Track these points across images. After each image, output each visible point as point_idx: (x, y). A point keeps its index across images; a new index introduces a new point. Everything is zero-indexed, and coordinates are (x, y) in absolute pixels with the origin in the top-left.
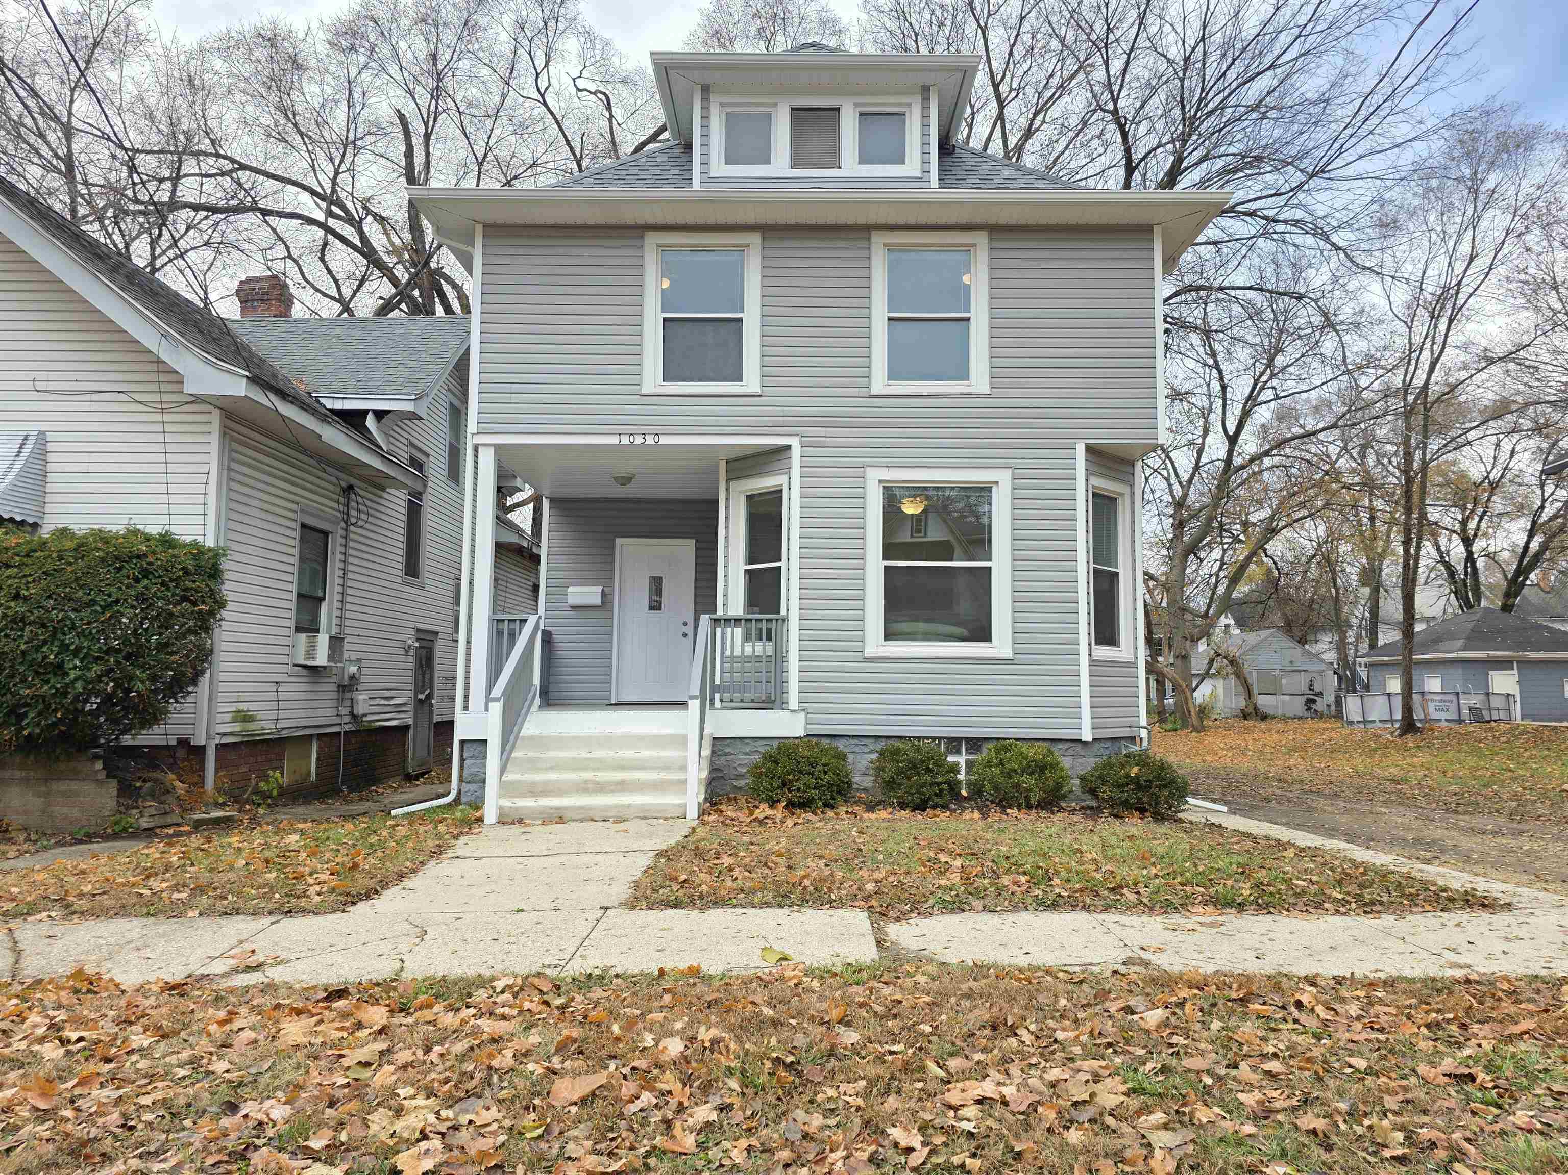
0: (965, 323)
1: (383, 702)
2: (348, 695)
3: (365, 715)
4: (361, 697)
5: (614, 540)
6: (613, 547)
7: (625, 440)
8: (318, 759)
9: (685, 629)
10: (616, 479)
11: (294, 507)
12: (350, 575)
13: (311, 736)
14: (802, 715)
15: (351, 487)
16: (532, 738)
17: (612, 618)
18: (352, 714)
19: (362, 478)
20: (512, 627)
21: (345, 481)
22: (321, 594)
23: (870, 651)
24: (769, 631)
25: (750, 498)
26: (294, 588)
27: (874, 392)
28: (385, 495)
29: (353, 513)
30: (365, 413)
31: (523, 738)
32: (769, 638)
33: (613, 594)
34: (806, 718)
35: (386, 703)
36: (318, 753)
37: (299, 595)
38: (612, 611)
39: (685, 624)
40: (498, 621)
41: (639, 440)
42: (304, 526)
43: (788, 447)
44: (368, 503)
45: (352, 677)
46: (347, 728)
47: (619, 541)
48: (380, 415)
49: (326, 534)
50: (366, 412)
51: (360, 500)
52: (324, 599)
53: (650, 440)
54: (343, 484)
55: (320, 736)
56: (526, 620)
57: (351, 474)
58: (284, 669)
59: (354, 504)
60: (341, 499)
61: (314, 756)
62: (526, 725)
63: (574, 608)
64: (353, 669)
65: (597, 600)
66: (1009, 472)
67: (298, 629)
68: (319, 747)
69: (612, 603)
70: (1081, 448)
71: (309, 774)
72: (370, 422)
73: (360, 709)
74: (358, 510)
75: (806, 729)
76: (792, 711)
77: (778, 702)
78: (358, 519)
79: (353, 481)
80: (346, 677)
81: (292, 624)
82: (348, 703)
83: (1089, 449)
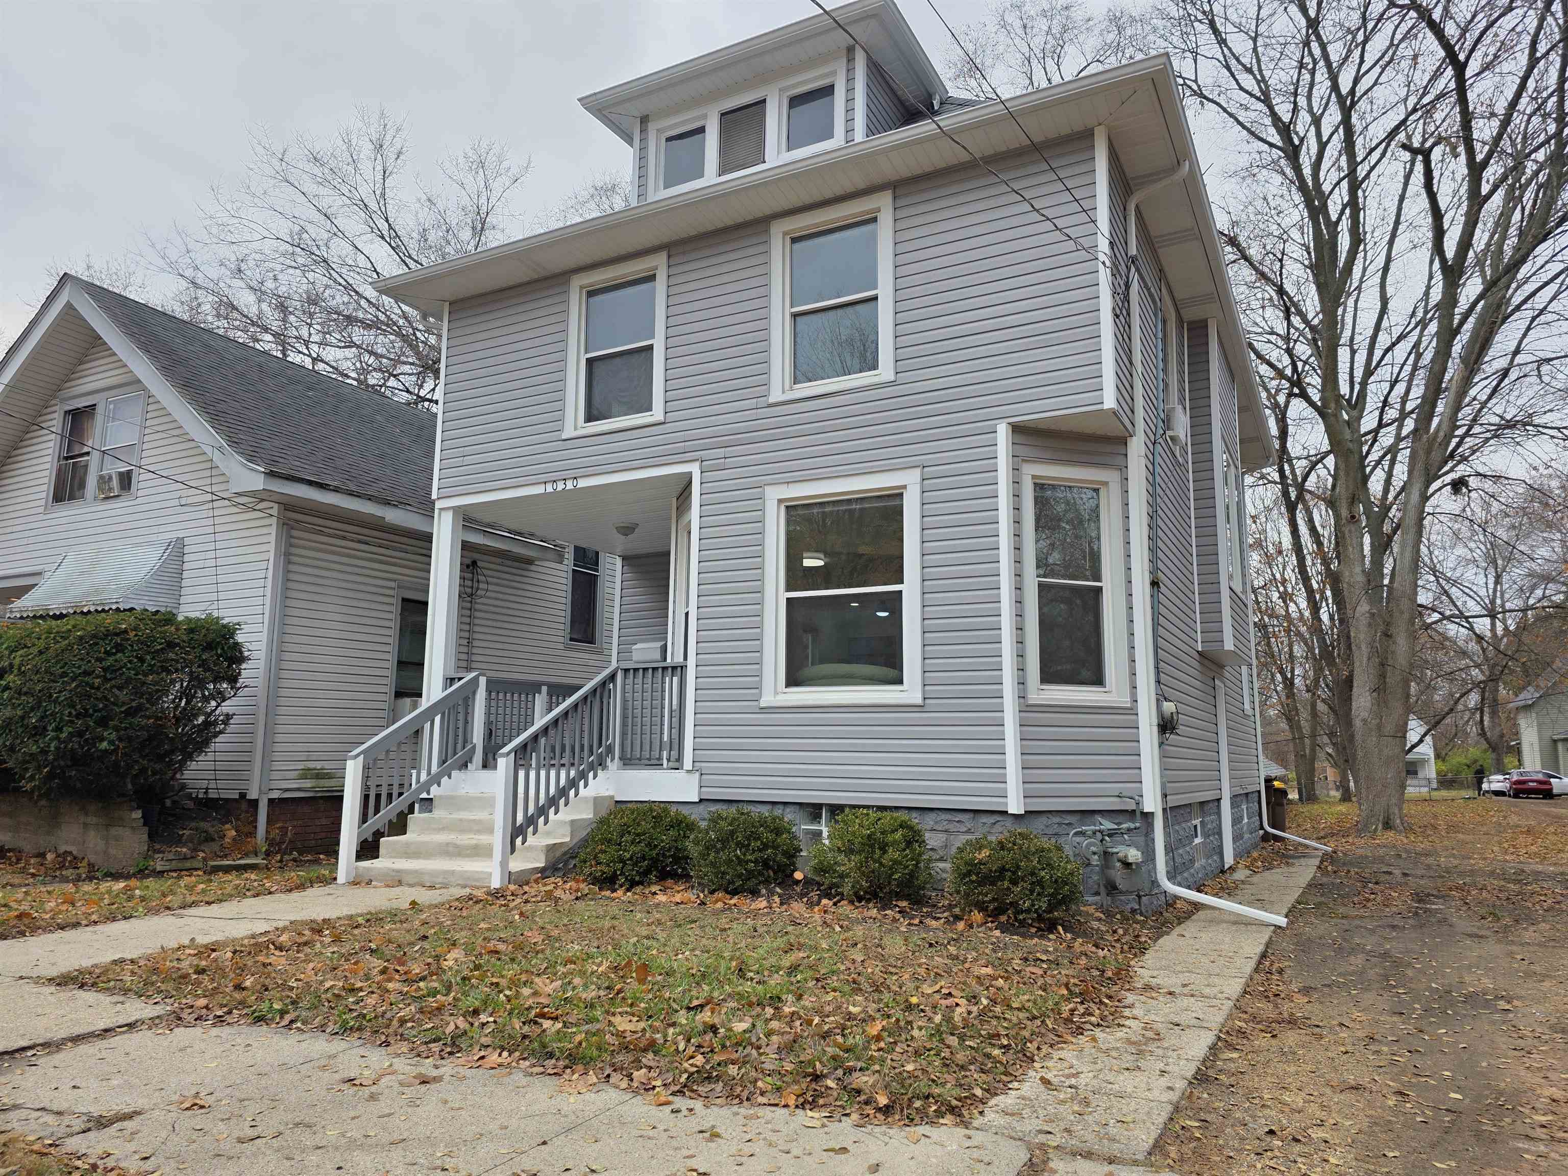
0: (872, 304)
7: (550, 489)
10: (617, 529)
11: (392, 584)
14: (697, 775)
15: (474, 563)
23: (767, 700)
26: (394, 657)
27: (772, 400)
28: (533, 568)
34: (700, 780)
37: (400, 663)
41: (560, 486)
42: (406, 600)
43: (691, 475)
53: (570, 485)
66: (918, 471)
67: (397, 694)
70: (1003, 431)
75: (700, 793)
76: (687, 771)
79: (476, 556)
81: (392, 690)
83: (1017, 429)
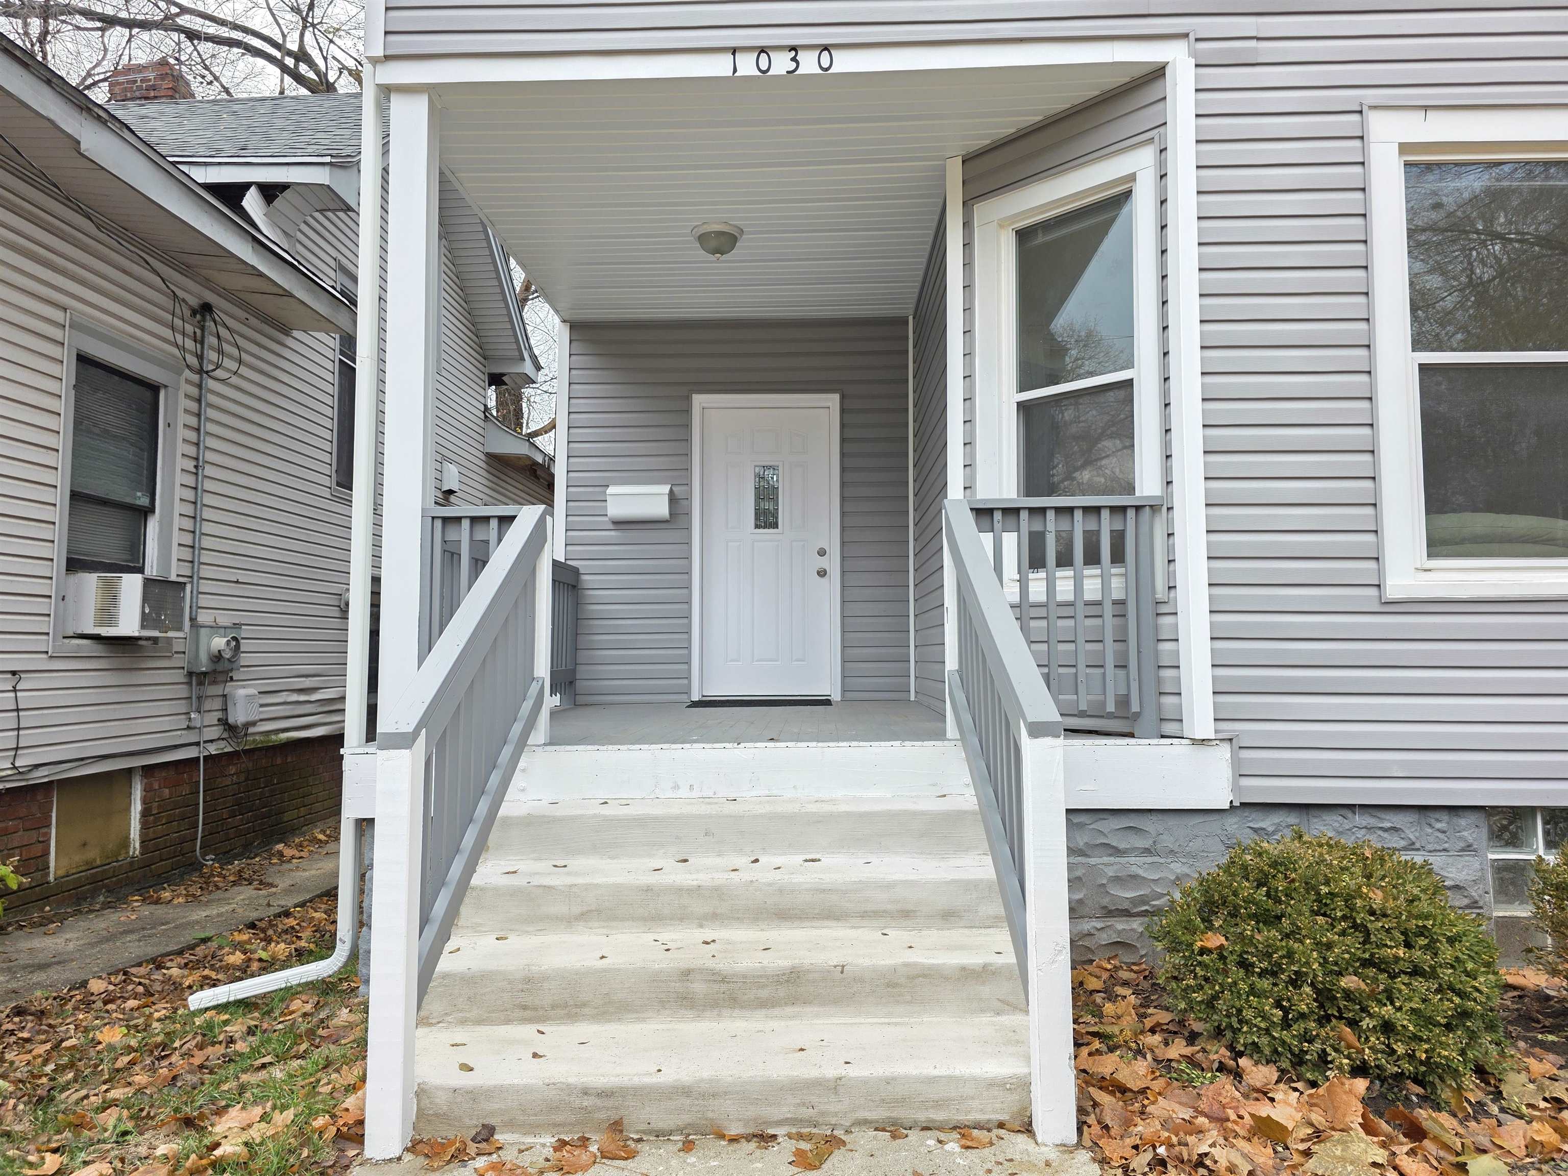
1: (295, 697)
2: (216, 690)
3: (253, 724)
4: (242, 692)
5: (688, 399)
6: (688, 411)
7: (747, 66)
8: (145, 813)
9: (823, 563)
10: (703, 239)
11: (58, 315)
12: (209, 471)
13: (129, 771)
14: (1225, 750)
15: (206, 308)
16: (531, 822)
17: (689, 543)
18: (224, 722)
19: (228, 294)
20: (480, 535)
21: (193, 294)
22: (144, 501)
23: (1395, 585)
24: (1118, 540)
25: (1023, 236)
26: (62, 480)
28: (290, 342)
29: (213, 356)
30: (243, 188)
31: (506, 819)
32: (1118, 557)
33: (689, 498)
34: (1236, 762)
35: (303, 698)
36: (144, 801)
37: (76, 497)
38: (689, 529)
39: (822, 553)
40: (446, 520)
41: (781, 64)
42: (83, 359)
43: (1158, 72)
44: (241, 342)
45: (218, 657)
46: (213, 749)
47: (699, 400)
48: (270, 192)
49: (154, 389)
50: (246, 186)
51: (223, 332)
52: (151, 510)
53: (809, 64)
54: (194, 302)
55: (148, 770)
56: (512, 518)
57: (207, 283)
58: (40, 643)
59: (212, 340)
60: (189, 329)
61: (137, 807)
62: (517, 781)
63: (621, 524)
64: (219, 643)
65: (661, 509)
67: (74, 565)
68: (147, 790)
69: (688, 514)
71: (125, 842)
72: (252, 202)
73: (238, 716)
74: (220, 352)
75: (1235, 788)
76: (1195, 742)
77: (1149, 716)
78: (218, 366)
79: (211, 298)
80: (204, 657)
81: (58, 553)
82: (217, 704)
